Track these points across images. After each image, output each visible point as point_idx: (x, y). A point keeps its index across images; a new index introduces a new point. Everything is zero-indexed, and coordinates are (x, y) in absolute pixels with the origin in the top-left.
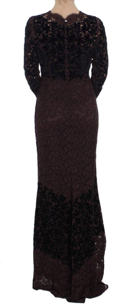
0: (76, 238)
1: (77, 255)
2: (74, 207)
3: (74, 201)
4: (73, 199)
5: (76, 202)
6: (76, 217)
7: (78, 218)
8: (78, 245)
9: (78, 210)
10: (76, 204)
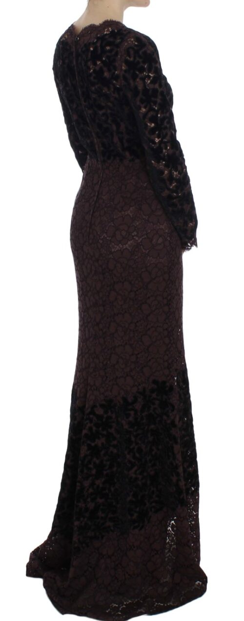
0: (86, 484)
1: (86, 519)
2: (88, 421)
3: (89, 410)
4: (87, 406)
5: (92, 412)
6: (89, 442)
7: (93, 444)
8: (89, 500)
9: (94, 428)
10: (91, 416)
